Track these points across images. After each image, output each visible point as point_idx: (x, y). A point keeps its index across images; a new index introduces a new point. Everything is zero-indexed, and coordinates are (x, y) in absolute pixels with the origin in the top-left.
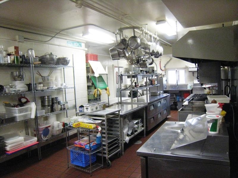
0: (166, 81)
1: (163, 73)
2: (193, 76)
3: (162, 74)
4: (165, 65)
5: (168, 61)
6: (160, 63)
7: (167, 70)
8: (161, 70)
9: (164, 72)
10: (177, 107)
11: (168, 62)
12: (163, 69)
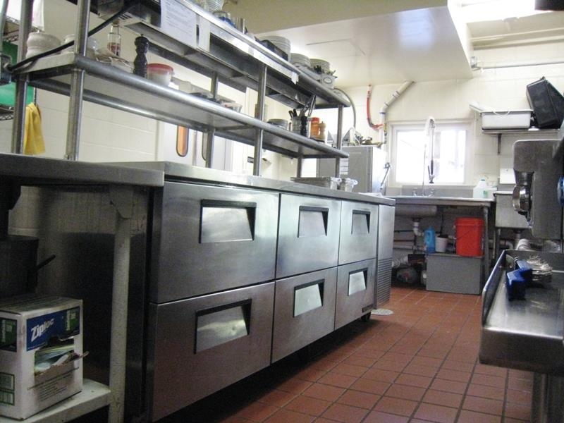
0: (387, 166)
1: (377, 136)
2: (499, 153)
3: (372, 142)
4: (389, 106)
5: (399, 90)
6: (368, 99)
7: (392, 126)
8: (371, 124)
9: (381, 132)
10: (425, 276)
11: (400, 95)
12: (378, 119)
